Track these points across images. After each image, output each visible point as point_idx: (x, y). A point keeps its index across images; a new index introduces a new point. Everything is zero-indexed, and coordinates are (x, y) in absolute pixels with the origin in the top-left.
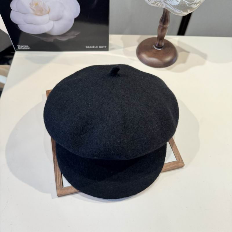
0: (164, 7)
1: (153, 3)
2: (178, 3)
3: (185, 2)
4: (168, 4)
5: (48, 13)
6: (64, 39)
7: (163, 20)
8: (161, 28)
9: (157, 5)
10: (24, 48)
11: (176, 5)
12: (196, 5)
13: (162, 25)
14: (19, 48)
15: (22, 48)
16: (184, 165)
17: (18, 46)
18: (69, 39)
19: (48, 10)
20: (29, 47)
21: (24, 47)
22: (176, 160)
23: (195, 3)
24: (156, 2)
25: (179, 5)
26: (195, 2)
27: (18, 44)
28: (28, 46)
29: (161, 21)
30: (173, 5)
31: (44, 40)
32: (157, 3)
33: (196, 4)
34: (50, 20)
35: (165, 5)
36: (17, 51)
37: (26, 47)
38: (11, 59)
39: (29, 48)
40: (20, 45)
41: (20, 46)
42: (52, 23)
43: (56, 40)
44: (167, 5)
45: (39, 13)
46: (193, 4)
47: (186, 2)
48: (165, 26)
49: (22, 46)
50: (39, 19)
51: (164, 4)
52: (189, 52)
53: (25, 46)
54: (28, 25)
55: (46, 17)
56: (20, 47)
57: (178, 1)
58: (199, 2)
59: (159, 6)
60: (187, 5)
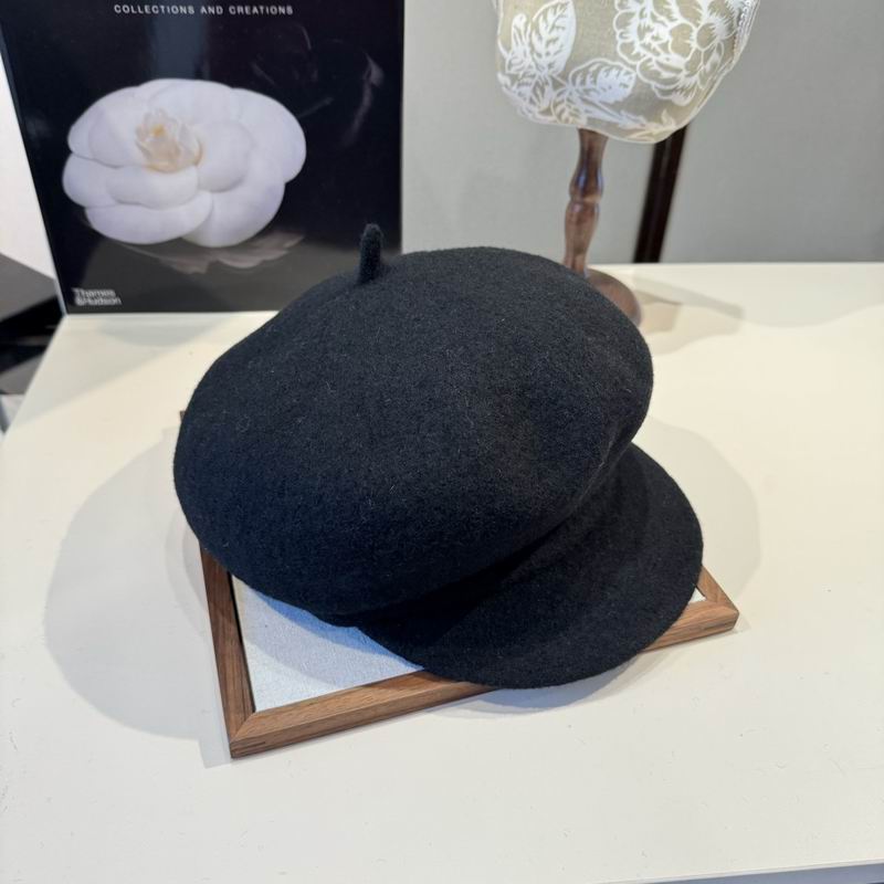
0: (583, 123)
1: (547, 112)
2: (628, 91)
3: (649, 86)
4: (597, 102)
5: (196, 163)
6: (247, 262)
7: (583, 178)
8: (578, 208)
9: (559, 116)
10: (96, 302)
11: (620, 99)
12: (686, 95)
13: (578, 198)
14: (79, 301)
15: (92, 298)
16: (738, 614)
17: (76, 291)
18: (264, 262)
19: (195, 150)
20: (117, 295)
21: (96, 297)
22: (704, 598)
23: (682, 89)
24: (556, 105)
25: (631, 96)
26: (680, 84)
27: (77, 286)
28: (112, 293)
29: (575, 182)
30: (611, 100)
31: (175, 267)
32: (559, 109)
33: (685, 91)
34: (200, 187)
35: (587, 111)
36: (69, 312)
37: (107, 296)
38: (40, 350)
39: (116, 301)
40: (86, 288)
41: (83, 292)
42: (206, 200)
43: (216, 267)
44: (591, 108)
45: (163, 164)
46: (675, 90)
47: (653, 84)
48: (588, 200)
49: (92, 293)
50: (161, 184)
51: (583, 107)
52: (676, 304)
53: (104, 293)
54: (123, 208)
55: (187, 178)
56: (83, 296)
57: (626, 86)
58: (693, 88)
59: (567, 121)
60: (659, 96)
